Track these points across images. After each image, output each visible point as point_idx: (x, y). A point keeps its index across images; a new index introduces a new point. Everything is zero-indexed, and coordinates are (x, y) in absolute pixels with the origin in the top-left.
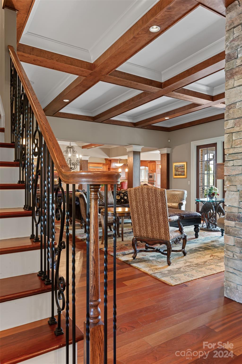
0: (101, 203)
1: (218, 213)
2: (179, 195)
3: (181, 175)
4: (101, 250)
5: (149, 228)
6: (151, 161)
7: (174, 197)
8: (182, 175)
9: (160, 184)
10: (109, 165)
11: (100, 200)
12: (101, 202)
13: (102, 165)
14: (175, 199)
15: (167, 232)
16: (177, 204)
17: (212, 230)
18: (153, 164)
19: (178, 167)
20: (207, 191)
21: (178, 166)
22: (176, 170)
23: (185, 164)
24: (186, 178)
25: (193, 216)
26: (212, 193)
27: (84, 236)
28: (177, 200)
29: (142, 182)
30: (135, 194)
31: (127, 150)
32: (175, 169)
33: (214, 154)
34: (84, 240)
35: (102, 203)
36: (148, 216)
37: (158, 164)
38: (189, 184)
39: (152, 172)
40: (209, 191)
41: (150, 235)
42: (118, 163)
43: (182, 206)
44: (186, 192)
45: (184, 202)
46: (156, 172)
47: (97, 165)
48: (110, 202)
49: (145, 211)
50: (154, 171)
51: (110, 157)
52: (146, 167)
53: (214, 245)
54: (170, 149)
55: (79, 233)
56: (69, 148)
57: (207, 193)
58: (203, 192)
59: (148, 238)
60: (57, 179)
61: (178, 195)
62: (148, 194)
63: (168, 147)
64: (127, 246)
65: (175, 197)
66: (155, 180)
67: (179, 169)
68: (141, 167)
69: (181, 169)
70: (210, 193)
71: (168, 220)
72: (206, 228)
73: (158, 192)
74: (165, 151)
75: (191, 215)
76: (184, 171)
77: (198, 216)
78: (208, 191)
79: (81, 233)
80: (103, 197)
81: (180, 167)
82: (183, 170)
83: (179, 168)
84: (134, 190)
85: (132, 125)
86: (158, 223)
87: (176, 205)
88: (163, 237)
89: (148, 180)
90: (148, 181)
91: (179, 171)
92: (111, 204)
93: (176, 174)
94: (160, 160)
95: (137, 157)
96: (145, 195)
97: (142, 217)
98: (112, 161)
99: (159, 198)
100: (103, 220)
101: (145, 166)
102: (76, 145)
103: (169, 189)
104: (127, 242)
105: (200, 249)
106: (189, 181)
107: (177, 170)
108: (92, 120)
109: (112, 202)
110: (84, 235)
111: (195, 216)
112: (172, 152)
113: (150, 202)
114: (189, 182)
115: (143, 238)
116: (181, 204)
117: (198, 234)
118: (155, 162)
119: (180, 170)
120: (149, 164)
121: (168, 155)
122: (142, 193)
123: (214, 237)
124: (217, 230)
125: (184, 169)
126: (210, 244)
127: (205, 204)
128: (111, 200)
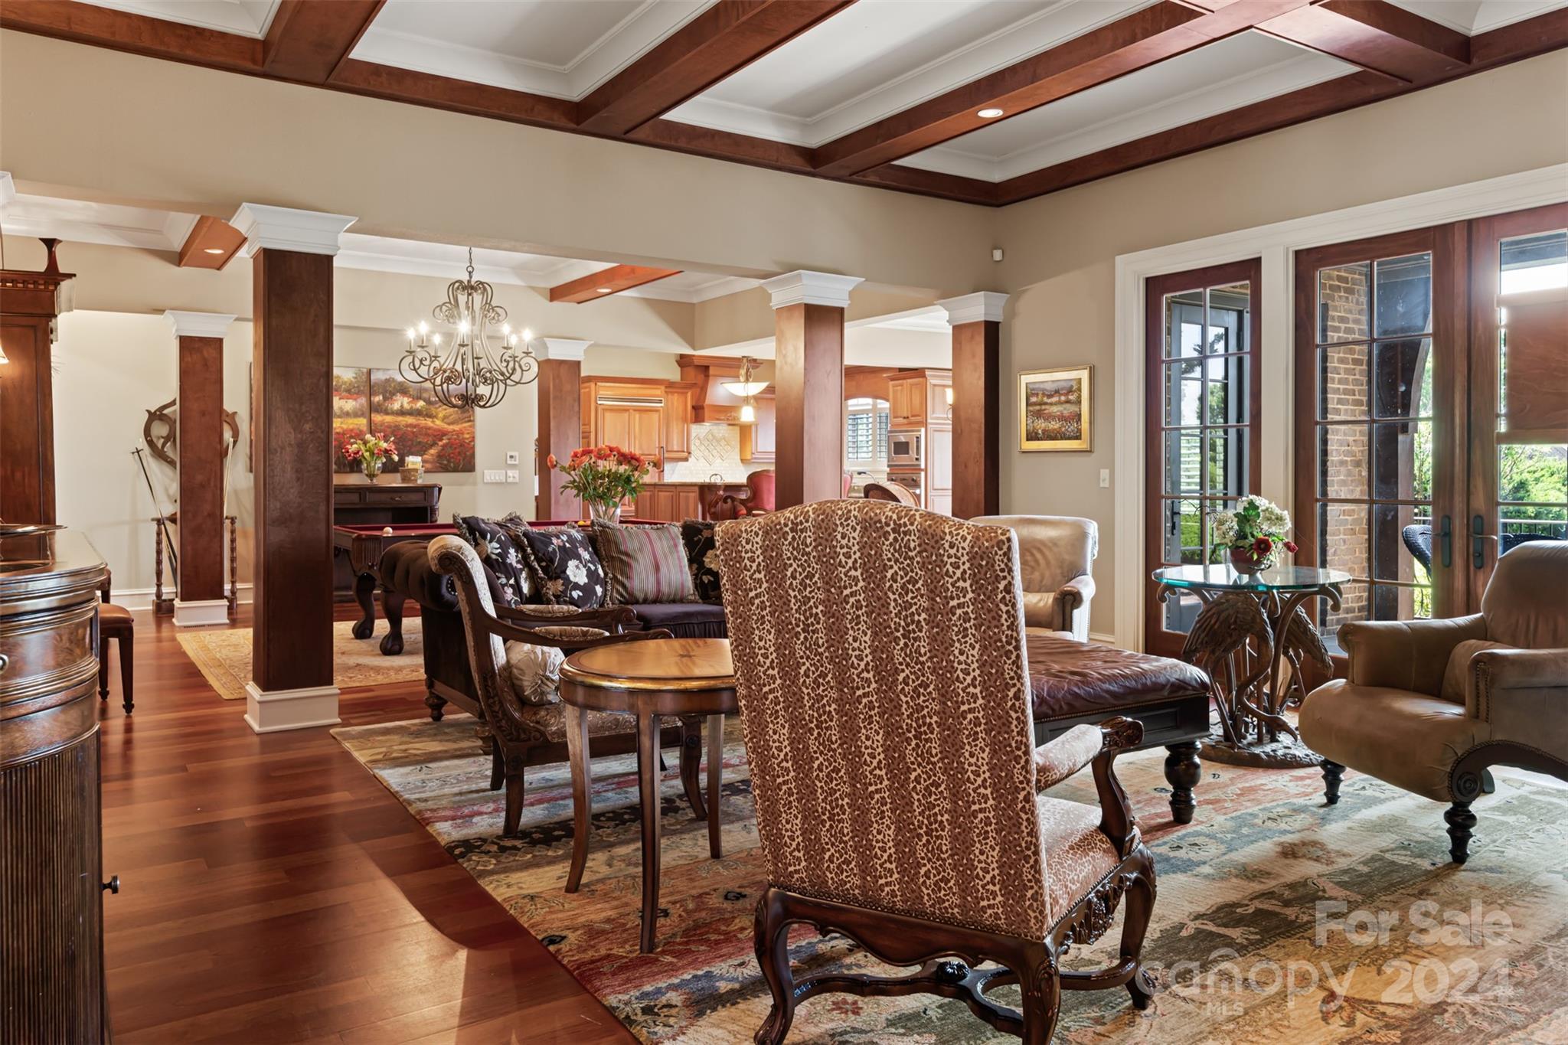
0: (615, 595)
1: (1286, 654)
2: (1055, 544)
3: (1062, 439)
4: (552, 948)
5: (883, 835)
6: (901, 370)
7: (1029, 558)
8: (1069, 438)
9: (950, 487)
10: (698, 390)
11: (610, 575)
12: (613, 587)
13: (663, 388)
14: (1033, 568)
15: (1027, 876)
16: (1045, 595)
17: (1258, 755)
18: (911, 385)
19: (1044, 394)
20: (1224, 528)
21: (1043, 390)
22: (1037, 411)
23: (1084, 375)
24: (1090, 451)
25: (1163, 686)
26: (1253, 536)
27: (475, 820)
28: (1047, 574)
29: (860, 473)
30: (774, 567)
31: (770, 301)
32: (1028, 404)
33: (1227, 330)
34: (462, 855)
35: (622, 596)
36: (873, 740)
37: (935, 385)
38: (1107, 485)
39: (910, 424)
40: (1236, 527)
41: (890, 886)
42: (742, 379)
43: (1076, 612)
44: (1093, 529)
45: (1087, 584)
46: (925, 424)
47: (635, 392)
48: (670, 585)
49: (847, 703)
50: (919, 419)
51: (694, 349)
52: (879, 401)
53: (1304, 884)
54: (1000, 299)
55: (456, 790)
56: (464, 288)
57: (1227, 541)
58: (1173, 527)
59: (876, 903)
60: (418, 459)
61: (1050, 549)
62: (873, 568)
63: (991, 285)
64: (740, 904)
65: (1032, 555)
66: (923, 466)
67: (1051, 404)
68: (851, 402)
69: (1060, 403)
70: (1241, 535)
71: (1034, 779)
72: (1218, 742)
73: (952, 552)
74: (977, 308)
75: (1149, 682)
76: (1079, 416)
77: (1194, 688)
78: (1231, 528)
79: (474, 787)
80: (624, 558)
81: (1057, 392)
82: (1073, 408)
83: (1050, 396)
84: (766, 533)
85: (798, 162)
86: (955, 795)
87: (1041, 604)
88: (993, 907)
89: (889, 466)
90: (888, 469)
91: (1049, 418)
92: (674, 601)
93: (1037, 433)
94: (950, 367)
95: (826, 337)
96: (853, 573)
97: (826, 744)
98: (712, 371)
99: (964, 599)
100: (577, 730)
101: (876, 397)
102: (519, 282)
103: (998, 514)
104: (742, 870)
105: (1226, 926)
106: (1105, 468)
107: (1038, 407)
108: (571, 120)
109: (683, 585)
110: (484, 809)
111: (1173, 685)
112: (1011, 312)
113: (887, 635)
114: (1105, 473)
115: (836, 903)
116: (1069, 601)
117: (1189, 799)
118: (924, 376)
119: (1055, 409)
120: (894, 386)
121: (992, 331)
122: (829, 562)
123: (1287, 812)
124: (1285, 755)
125: (1079, 402)
126: (1282, 880)
127: (1217, 603)
128: (673, 578)
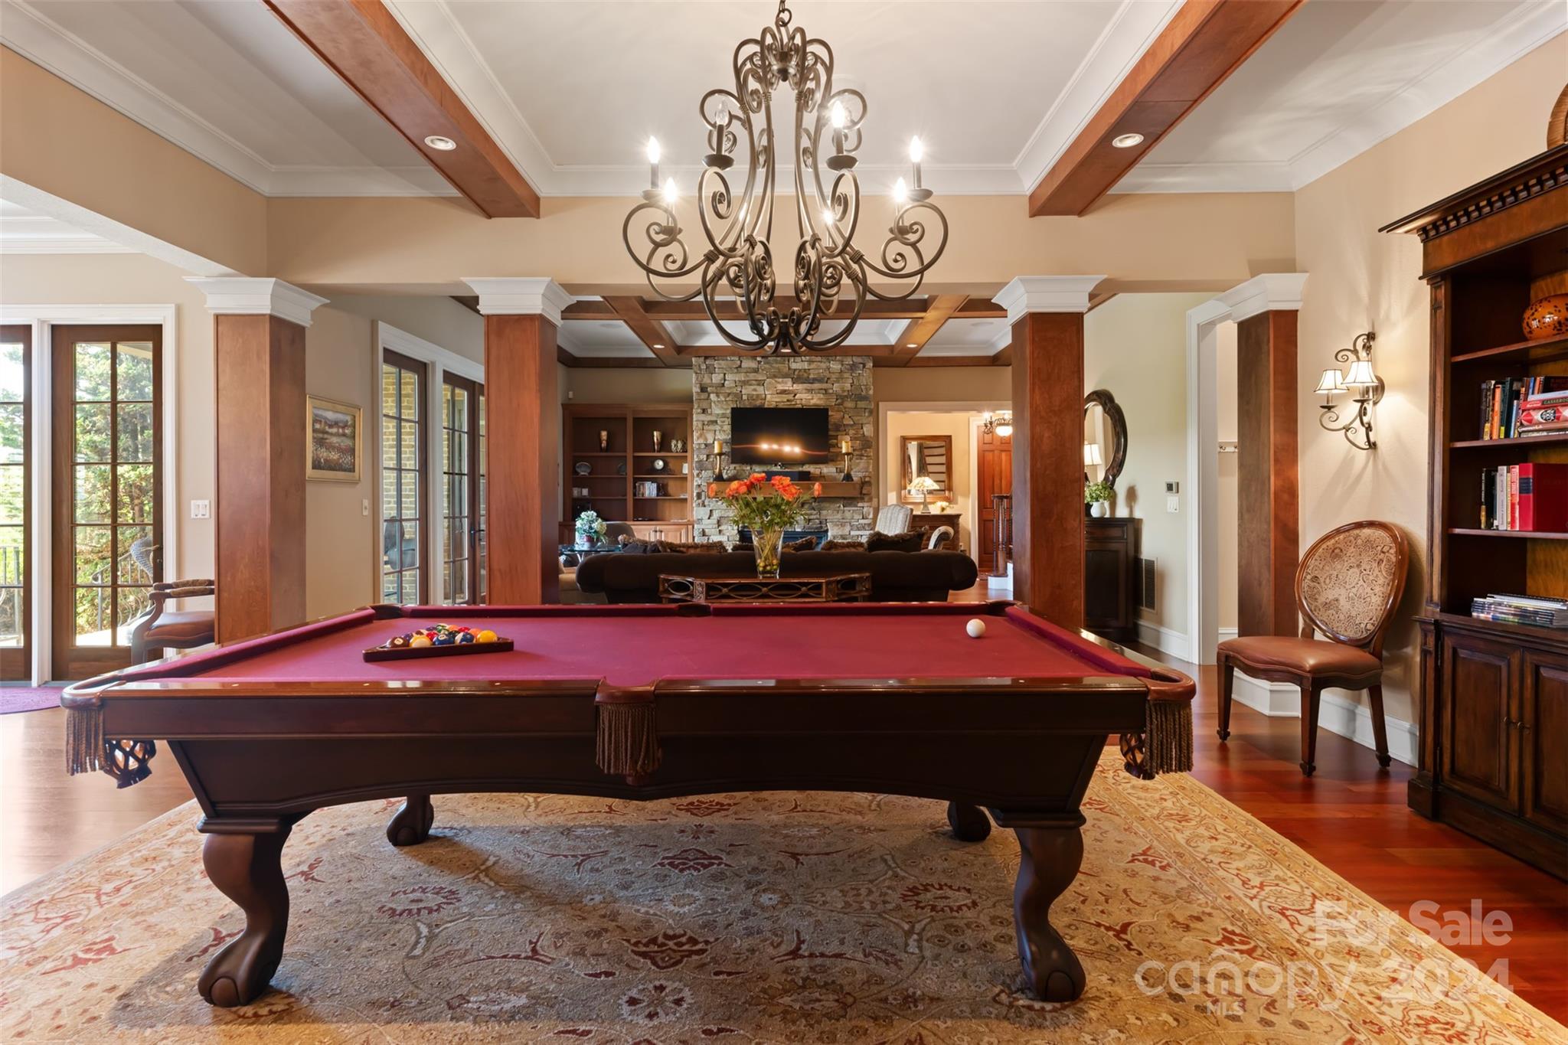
3: (339, 470)
8: (345, 470)
19: (326, 423)
21: (326, 419)
22: (321, 439)
24: (358, 484)
32: (314, 430)
38: (366, 512)
67: (331, 434)
69: (337, 435)
76: (354, 451)
81: (336, 423)
82: (348, 442)
83: (331, 426)
91: (330, 447)
93: (320, 462)
106: (366, 498)
107: (321, 435)
114: (366, 502)
119: (335, 440)
